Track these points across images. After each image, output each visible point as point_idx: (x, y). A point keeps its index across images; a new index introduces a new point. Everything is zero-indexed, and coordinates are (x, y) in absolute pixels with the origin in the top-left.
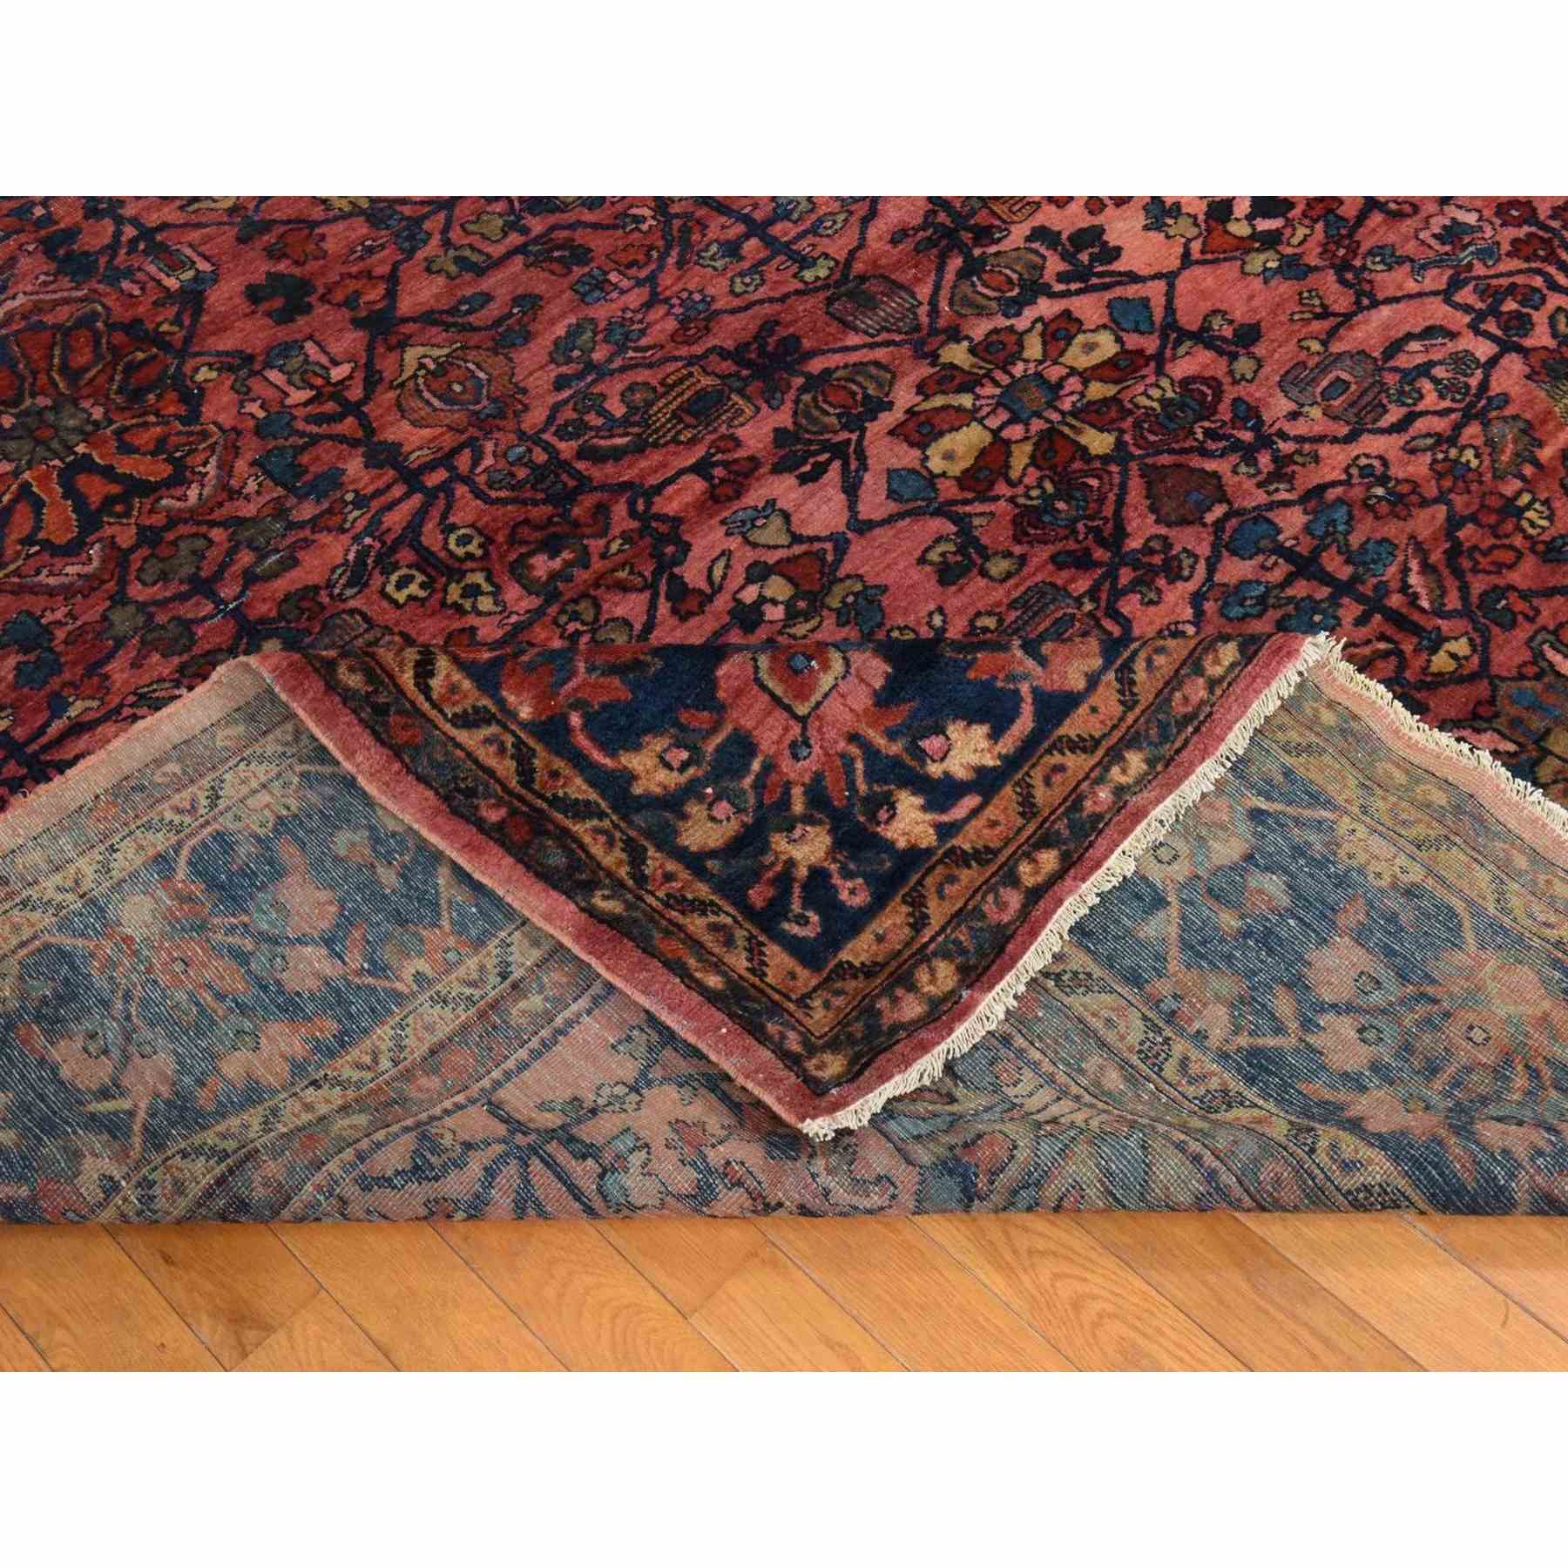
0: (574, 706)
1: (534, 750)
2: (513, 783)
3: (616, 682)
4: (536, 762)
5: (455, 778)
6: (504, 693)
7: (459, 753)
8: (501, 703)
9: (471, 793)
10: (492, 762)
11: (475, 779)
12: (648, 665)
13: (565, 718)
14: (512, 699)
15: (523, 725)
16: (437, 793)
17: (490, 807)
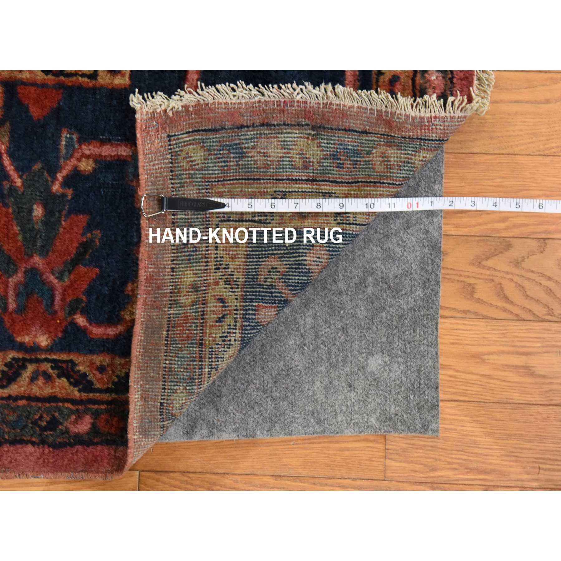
0: (72, 312)
1: (71, 361)
2: (76, 393)
3: (82, 269)
4: (81, 368)
5: (35, 423)
6: (19, 339)
7: (22, 403)
8: (22, 347)
9: (53, 424)
10: (48, 391)
11: (48, 411)
12: (92, 240)
13: (74, 324)
14: (27, 339)
15: (49, 349)
16: (33, 444)
17: (76, 422)
